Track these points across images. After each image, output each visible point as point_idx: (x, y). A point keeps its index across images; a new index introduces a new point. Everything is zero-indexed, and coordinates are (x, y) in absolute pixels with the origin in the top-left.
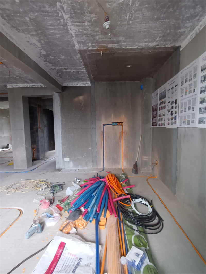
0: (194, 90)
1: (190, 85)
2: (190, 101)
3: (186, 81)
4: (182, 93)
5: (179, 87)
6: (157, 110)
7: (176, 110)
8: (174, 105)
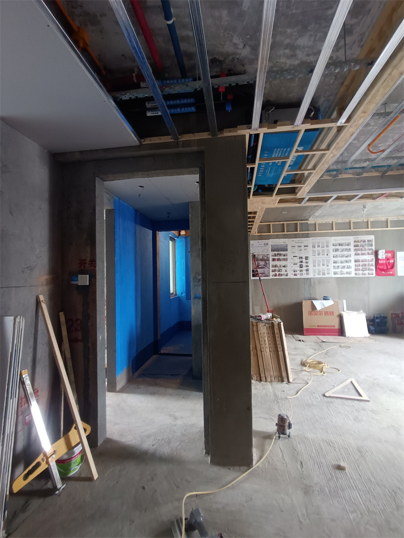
0: (327, 255)
1: (322, 250)
2: (323, 261)
3: (319, 246)
4: (313, 253)
5: (310, 248)
6: (269, 260)
7: (307, 264)
8: (304, 260)
